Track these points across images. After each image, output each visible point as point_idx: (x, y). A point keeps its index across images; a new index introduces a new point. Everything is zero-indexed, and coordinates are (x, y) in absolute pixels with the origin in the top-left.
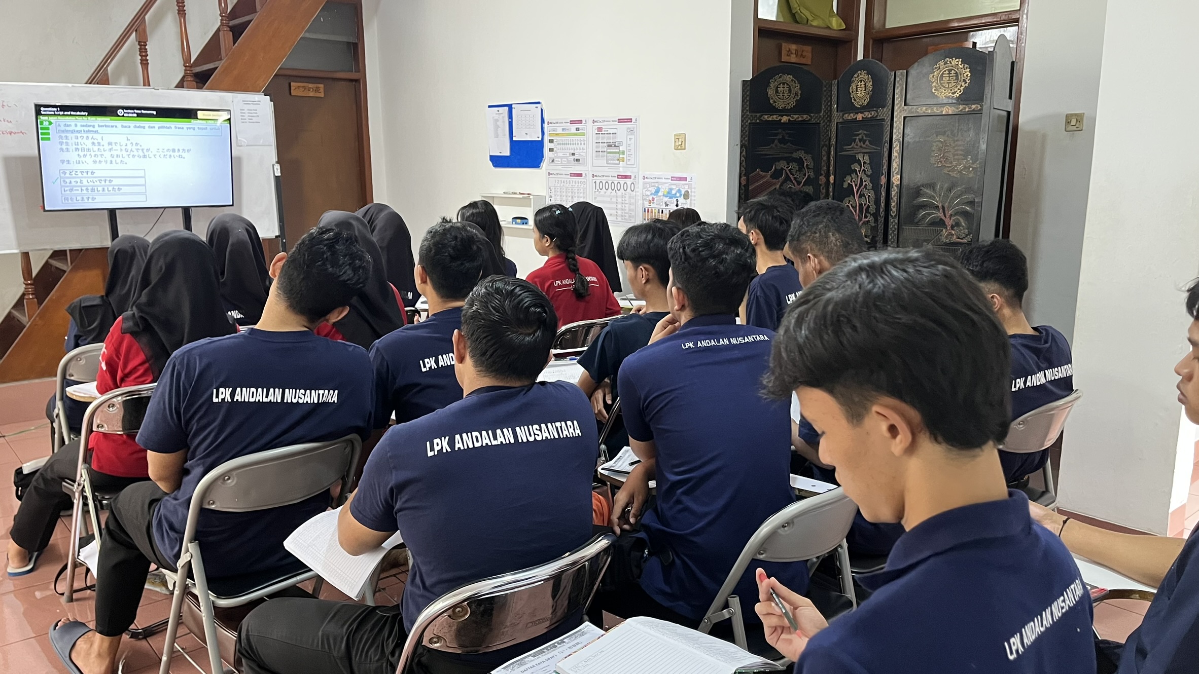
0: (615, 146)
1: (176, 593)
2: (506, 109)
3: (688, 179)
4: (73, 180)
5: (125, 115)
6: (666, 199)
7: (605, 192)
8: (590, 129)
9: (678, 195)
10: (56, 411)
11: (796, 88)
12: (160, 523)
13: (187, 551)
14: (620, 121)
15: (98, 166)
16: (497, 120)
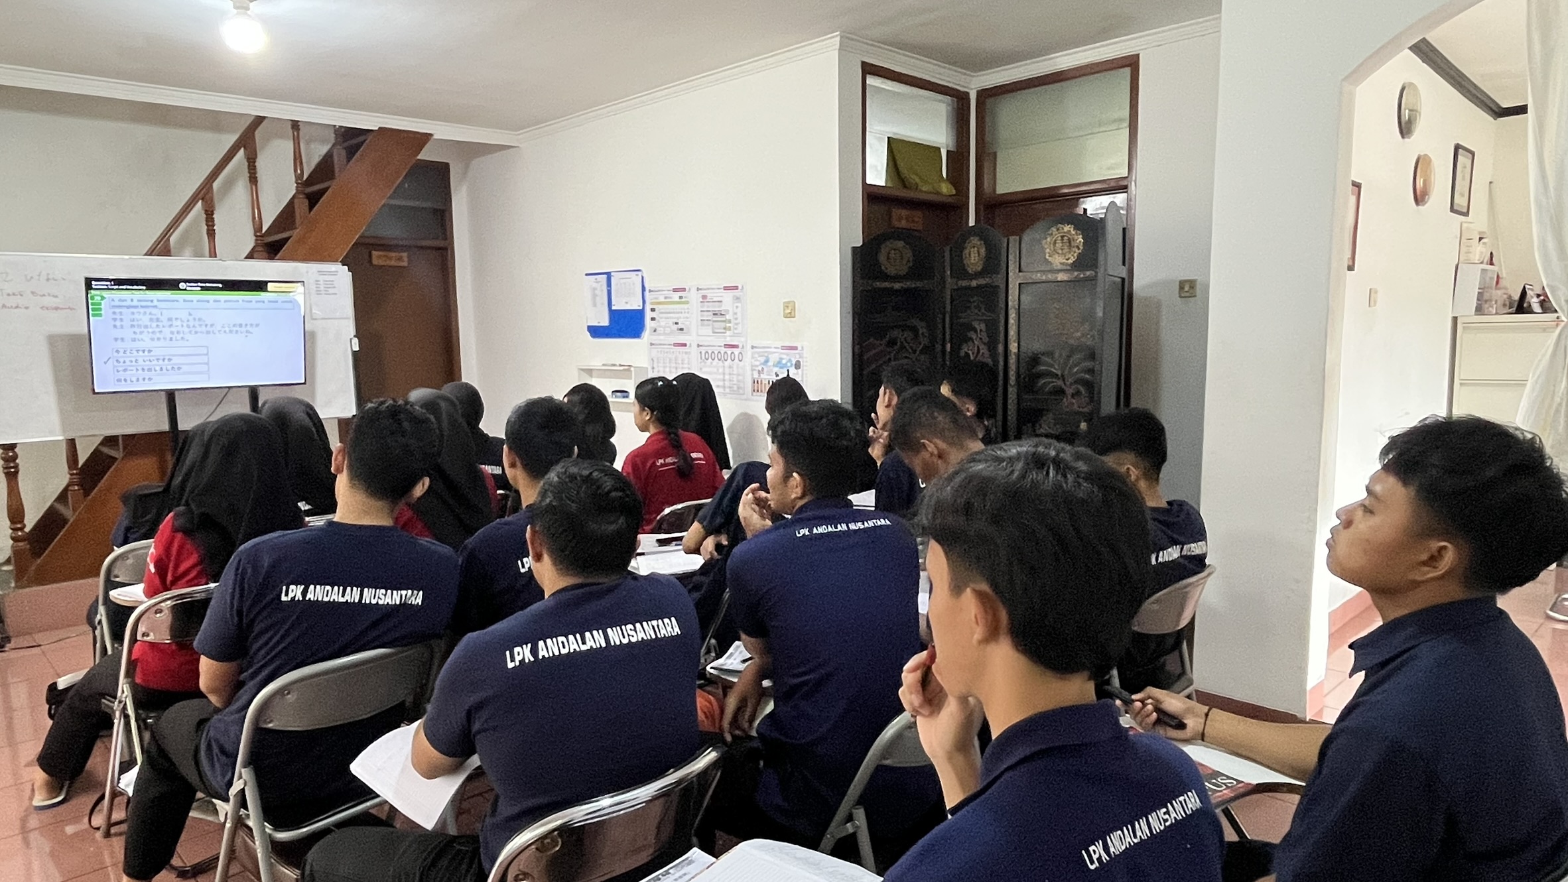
0: (721, 314)
1: (228, 825)
2: (605, 276)
3: (800, 348)
4: (127, 360)
5: (188, 288)
6: (776, 369)
7: (711, 363)
8: (694, 297)
9: (789, 364)
10: (98, 617)
11: (908, 254)
12: (209, 747)
13: (240, 777)
14: (726, 288)
15: (156, 344)
16: (595, 289)
